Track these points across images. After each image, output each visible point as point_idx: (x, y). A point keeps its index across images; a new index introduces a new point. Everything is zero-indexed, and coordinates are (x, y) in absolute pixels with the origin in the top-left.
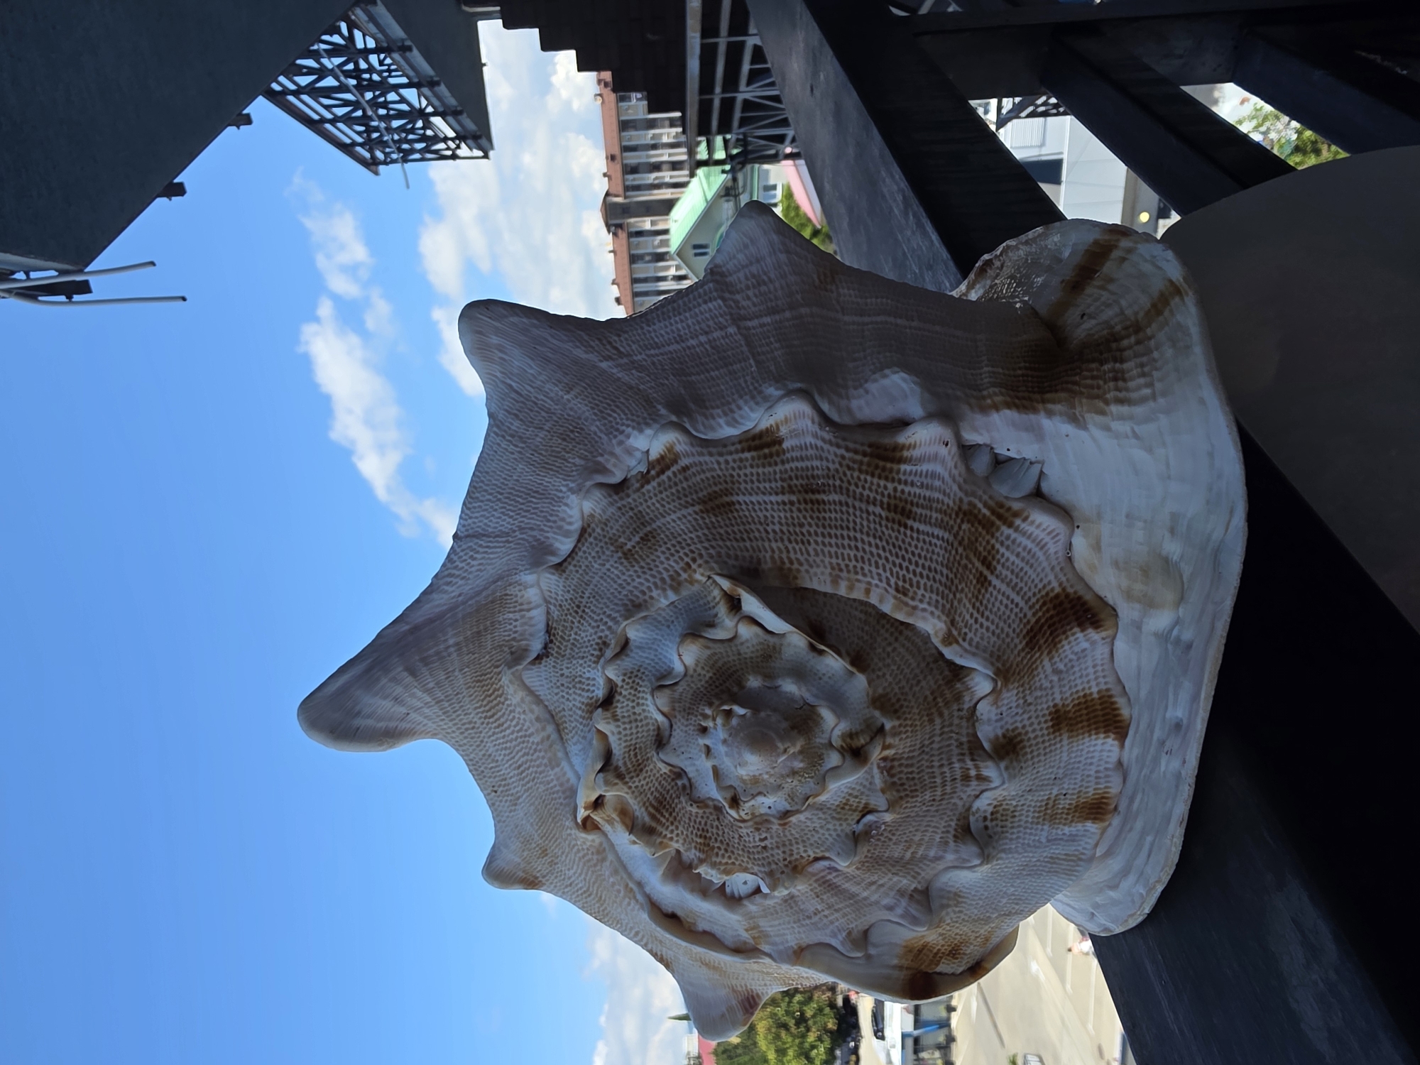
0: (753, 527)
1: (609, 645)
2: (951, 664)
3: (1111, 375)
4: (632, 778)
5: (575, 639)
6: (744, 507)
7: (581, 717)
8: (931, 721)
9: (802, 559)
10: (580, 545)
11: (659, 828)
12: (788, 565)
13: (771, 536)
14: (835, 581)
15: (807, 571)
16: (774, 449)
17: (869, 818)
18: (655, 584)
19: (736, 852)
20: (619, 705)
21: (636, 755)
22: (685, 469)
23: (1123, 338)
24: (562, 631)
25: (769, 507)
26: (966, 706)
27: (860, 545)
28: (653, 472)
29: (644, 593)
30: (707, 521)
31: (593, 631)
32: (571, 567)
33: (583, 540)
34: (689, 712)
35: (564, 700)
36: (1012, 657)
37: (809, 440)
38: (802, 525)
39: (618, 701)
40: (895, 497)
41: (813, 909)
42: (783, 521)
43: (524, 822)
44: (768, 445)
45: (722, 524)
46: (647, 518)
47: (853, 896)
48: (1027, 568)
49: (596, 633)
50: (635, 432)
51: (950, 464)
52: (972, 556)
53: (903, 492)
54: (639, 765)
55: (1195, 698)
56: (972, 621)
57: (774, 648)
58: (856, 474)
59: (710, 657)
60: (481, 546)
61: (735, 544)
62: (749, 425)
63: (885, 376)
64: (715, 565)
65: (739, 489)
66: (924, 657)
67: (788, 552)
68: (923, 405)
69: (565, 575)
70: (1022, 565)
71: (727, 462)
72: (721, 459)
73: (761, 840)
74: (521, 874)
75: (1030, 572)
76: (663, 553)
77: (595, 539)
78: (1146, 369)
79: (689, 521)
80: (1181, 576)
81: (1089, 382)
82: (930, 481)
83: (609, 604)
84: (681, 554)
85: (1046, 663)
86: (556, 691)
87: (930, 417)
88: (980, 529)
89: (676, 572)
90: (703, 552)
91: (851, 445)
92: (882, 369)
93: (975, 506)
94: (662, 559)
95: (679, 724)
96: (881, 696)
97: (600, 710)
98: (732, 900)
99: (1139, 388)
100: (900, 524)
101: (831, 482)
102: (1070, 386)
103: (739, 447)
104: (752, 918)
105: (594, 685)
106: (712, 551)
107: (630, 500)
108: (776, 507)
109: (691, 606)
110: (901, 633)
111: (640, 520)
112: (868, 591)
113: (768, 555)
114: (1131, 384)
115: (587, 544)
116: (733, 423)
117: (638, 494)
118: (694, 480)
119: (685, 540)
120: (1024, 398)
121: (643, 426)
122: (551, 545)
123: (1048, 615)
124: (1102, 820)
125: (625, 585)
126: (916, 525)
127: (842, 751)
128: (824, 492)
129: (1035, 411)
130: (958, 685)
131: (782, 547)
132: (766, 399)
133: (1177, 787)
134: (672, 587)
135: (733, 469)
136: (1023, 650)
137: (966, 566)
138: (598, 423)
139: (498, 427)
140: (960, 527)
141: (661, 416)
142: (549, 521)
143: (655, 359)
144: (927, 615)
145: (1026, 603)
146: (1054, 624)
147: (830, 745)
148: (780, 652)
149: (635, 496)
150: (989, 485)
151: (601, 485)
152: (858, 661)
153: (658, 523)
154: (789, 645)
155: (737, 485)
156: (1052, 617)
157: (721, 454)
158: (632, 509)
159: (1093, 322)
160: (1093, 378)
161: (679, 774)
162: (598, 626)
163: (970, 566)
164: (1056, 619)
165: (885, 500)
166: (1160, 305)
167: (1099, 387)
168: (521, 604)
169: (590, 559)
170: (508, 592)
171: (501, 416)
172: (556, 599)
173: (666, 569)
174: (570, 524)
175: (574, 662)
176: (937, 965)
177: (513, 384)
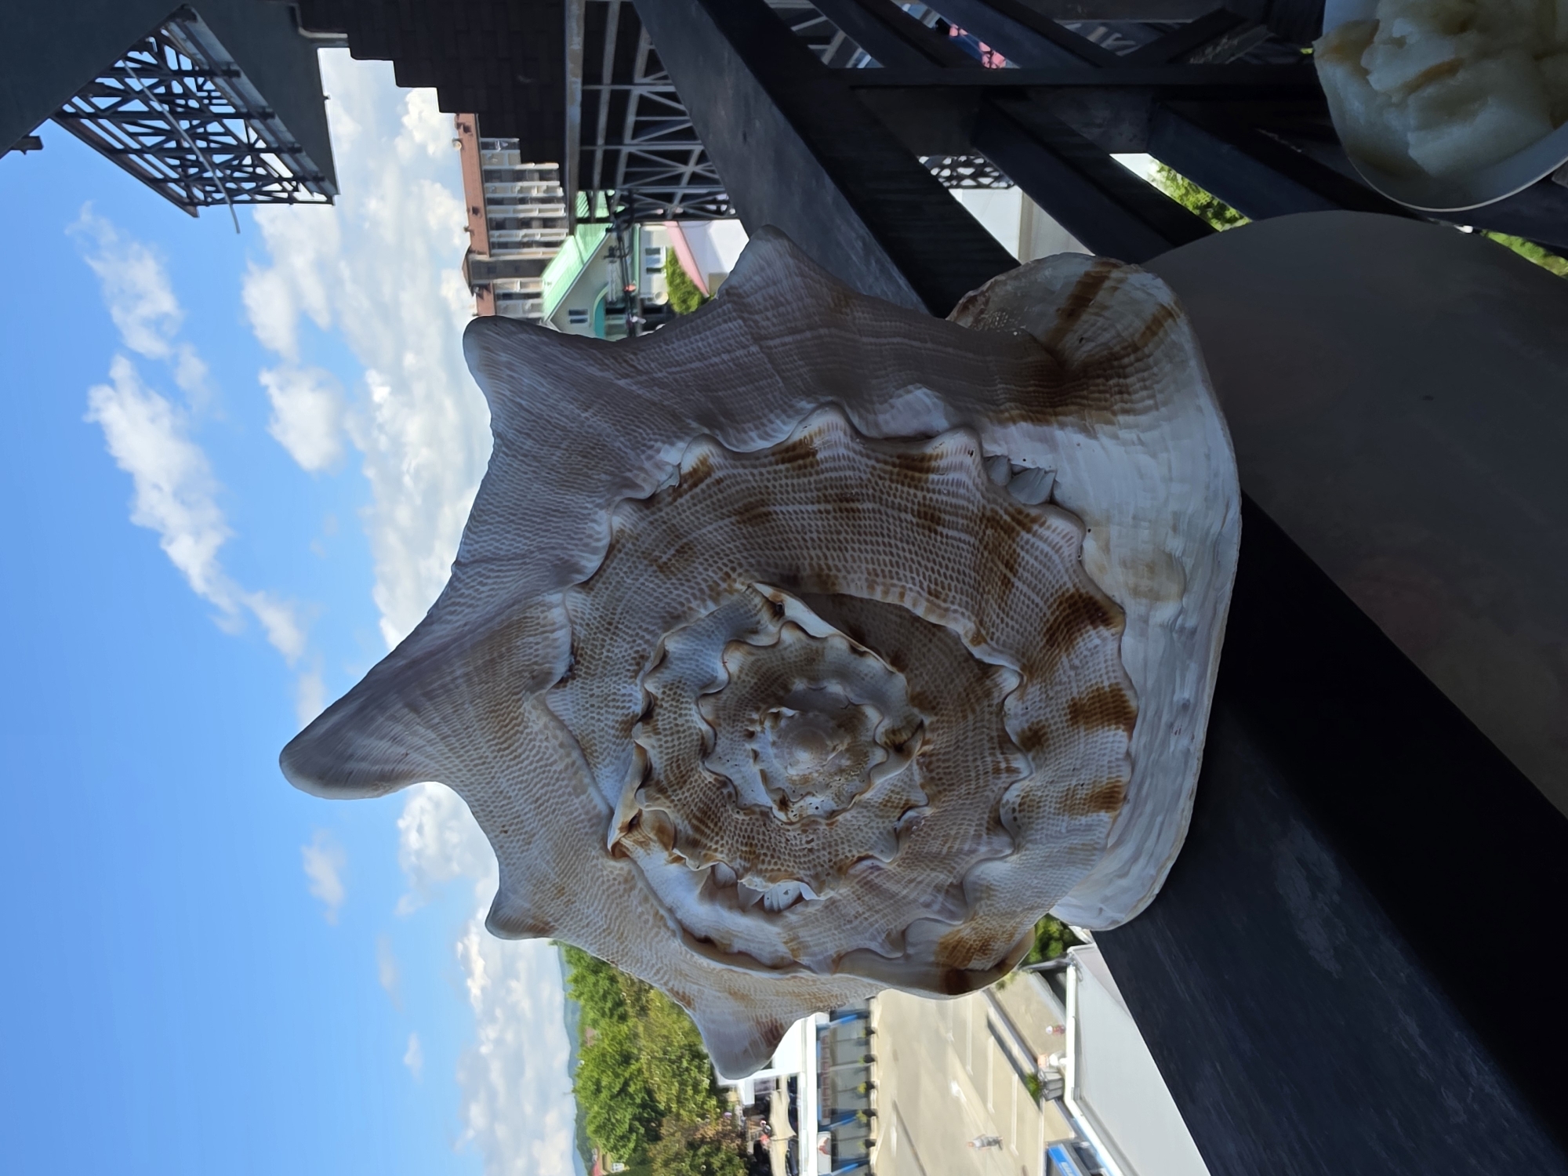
0: (791, 536)
1: (648, 658)
2: (979, 663)
3: (1116, 389)
4: (675, 791)
5: (607, 657)
6: (781, 516)
7: (614, 736)
8: (965, 717)
9: (840, 565)
10: (608, 562)
11: (704, 841)
12: (826, 571)
13: (809, 544)
14: (871, 586)
15: (845, 578)
16: (808, 461)
17: (910, 814)
18: (693, 595)
19: (782, 857)
20: (660, 718)
21: (678, 767)
22: (719, 481)
23: (1123, 357)
24: (592, 650)
25: (806, 516)
26: (995, 702)
27: (894, 550)
28: (685, 486)
29: (682, 604)
30: (744, 531)
31: (627, 646)
32: (600, 585)
33: (611, 557)
34: (734, 719)
35: (593, 722)
36: (1035, 654)
37: (842, 451)
38: (839, 533)
39: (659, 714)
40: (925, 505)
41: (853, 913)
42: (821, 529)
43: (539, 861)
44: (803, 457)
45: (759, 534)
46: (682, 531)
47: (893, 896)
48: (1044, 571)
49: (631, 648)
50: (667, 446)
51: (975, 473)
52: (996, 559)
53: (931, 499)
54: (683, 776)
55: (1201, 677)
56: (998, 621)
57: (817, 651)
58: (887, 483)
59: (753, 663)
60: (492, 570)
61: (774, 553)
62: (781, 438)
63: (909, 392)
64: (756, 574)
65: (775, 499)
66: (956, 657)
67: (826, 558)
68: (947, 418)
69: (593, 593)
70: (1040, 567)
71: (761, 474)
72: (755, 472)
73: (808, 842)
74: (531, 921)
75: (1047, 574)
76: (701, 564)
77: (626, 554)
78: (1148, 383)
79: (726, 532)
80: (1184, 570)
81: (1096, 395)
82: (955, 488)
83: (644, 617)
84: (720, 565)
85: (1064, 659)
86: (584, 713)
87: (954, 428)
88: (1002, 534)
89: (715, 582)
90: (743, 561)
91: (881, 456)
92: (905, 385)
93: (997, 513)
94: (701, 569)
95: (724, 732)
96: (919, 694)
97: (640, 724)
98: (772, 913)
99: (1142, 400)
100: (930, 530)
101: (864, 491)
102: (1078, 400)
103: (772, 459)
104: (792, 929)
105: (630, 701)
106: (752, 561)
107: (663, 514)
108: (812, 516)
109: (732, 615)
110: (934, 635)
111: (674, 533)
112: (902, 595)
113: (806, 563)
114: (1135, 397)
115: (616, 561)
116: (765, 436)
117: (671, 507)
118: (729, 491)
119: (723, 550)
120: (1037, 412)
121: (675, 440)
122: (576, 564)
123: (1064, 614)
124: (1114, 809)
125: (661, 597)
126: (945, 531)
127: (885, 747)
128: (858, 500)
129: (1048, 423)
130: (988, 682)
131: (821, 555)
132: (798, 412)
133: (1186, 763)
134: (711, 597)
135: (768, 480)
136: (1044, 647)
137: (991, 570)
138: (622, 439)
139: (507, 447)
140: (984, 533)
141: (693, 429)
142: (573, 539)
143: (677, 376)
144: (958, 616)
145: (1045, 603)
146: (1070, 622)
147: (875, 743)
148: (823, 655)
149: (668, 510)
150: (1008, 493)
151: (630, 500)
152: (898, 661)
153: (694, 535)
154: (832, 647)
155: (773, 496)
156: (1068, 616)
157: (755, 467)
158: (665, 523)
159: (1092, 344)
160: (1100, 392)
161: (724, 782)
162: (634, 641)
163: (995, 569)
164: (1072, 617)
165: (916, 507)
166: (1155, 326)
167: (1106, 400)
168: (544, 626)
169: (622, 574)
170: (528, 615)
171: (510, 436)
172: (582, 619)
173: (705, 580)
174: (598, 540)
175: (606, 680)
176: (970, 961)
177: (523, 403)
